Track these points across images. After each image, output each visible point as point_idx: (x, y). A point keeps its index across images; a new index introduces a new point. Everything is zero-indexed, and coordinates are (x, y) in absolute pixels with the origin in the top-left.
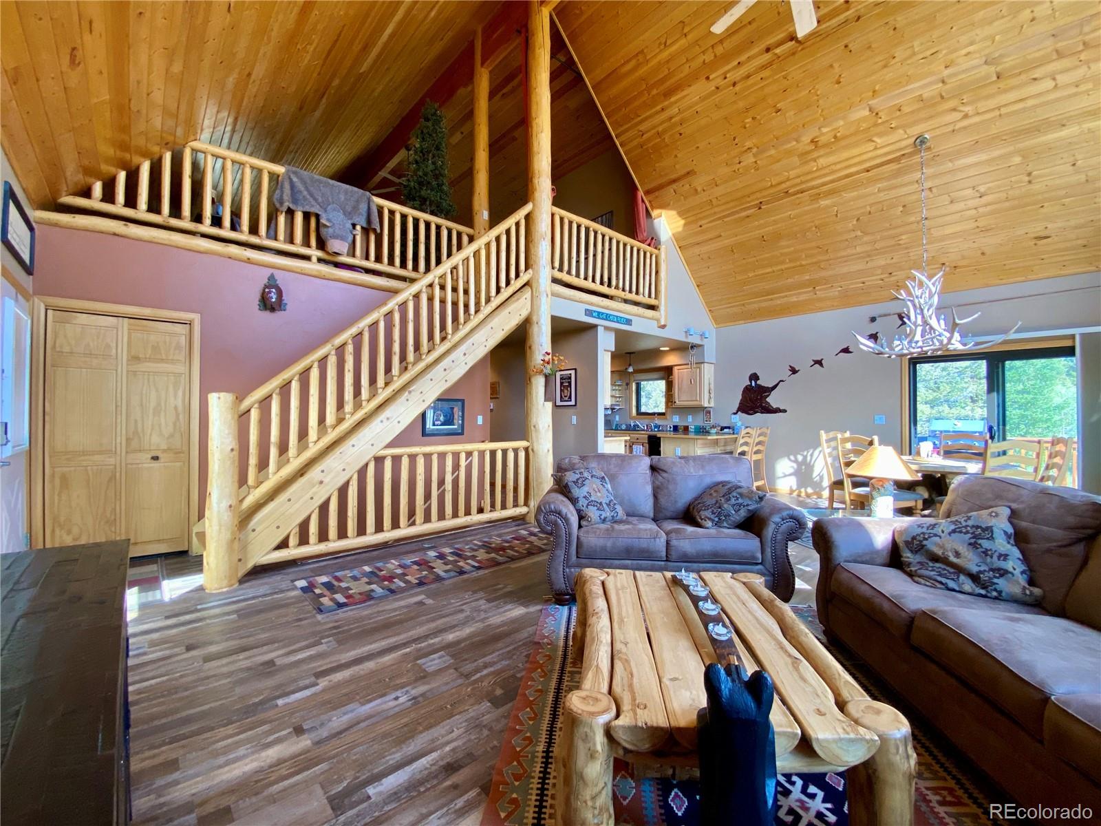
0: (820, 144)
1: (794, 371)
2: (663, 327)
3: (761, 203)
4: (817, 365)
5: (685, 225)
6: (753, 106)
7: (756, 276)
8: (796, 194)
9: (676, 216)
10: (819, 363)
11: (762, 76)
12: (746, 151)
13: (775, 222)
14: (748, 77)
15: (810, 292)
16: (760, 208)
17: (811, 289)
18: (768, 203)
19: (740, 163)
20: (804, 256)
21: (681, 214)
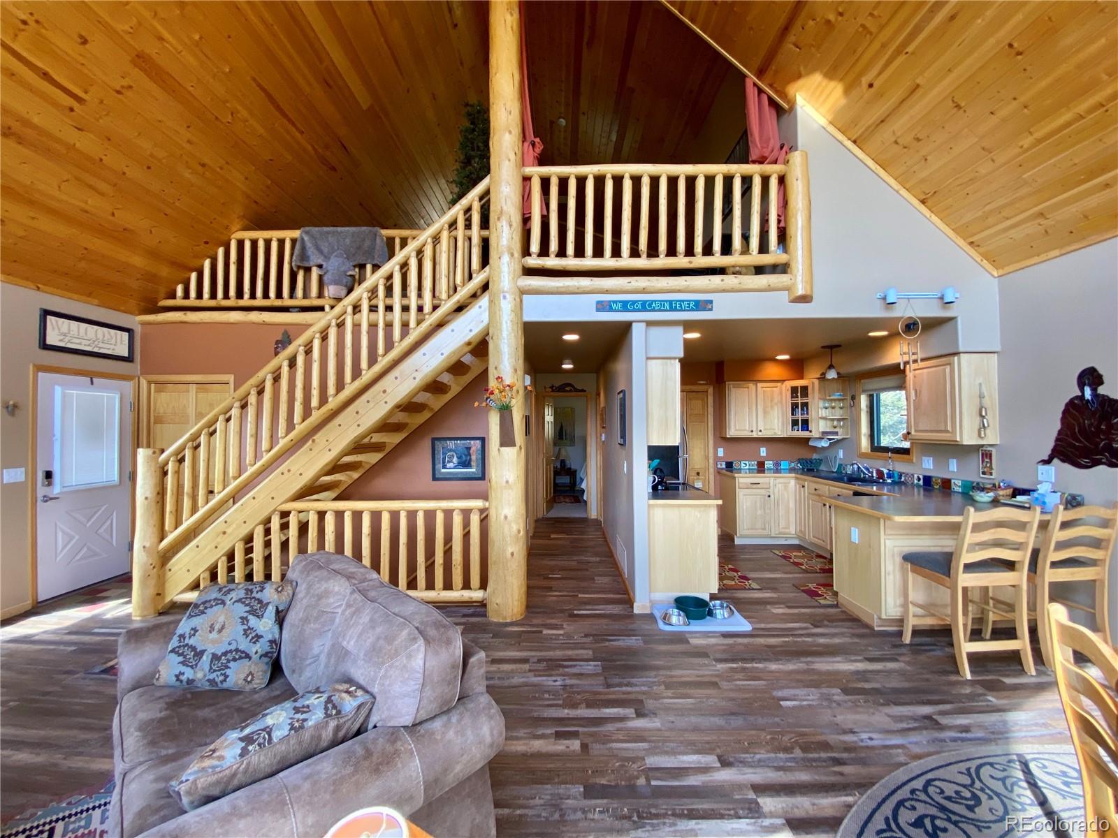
2: (805, 299)
5: (847, 91)
7: (1039, 141)
9: (825, 82)
21: (830, 74)
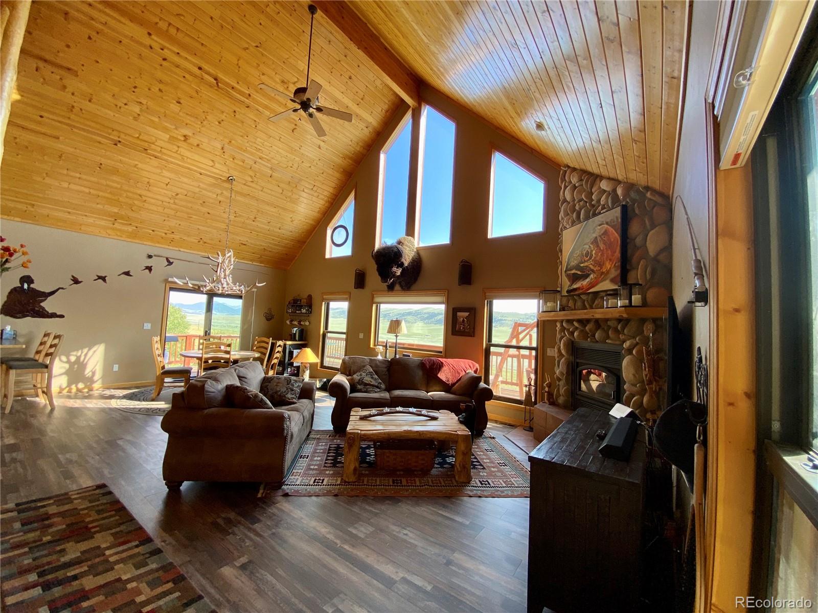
0: (188, 141)
1: (76, 281)
3: (120, 142)
4: (100, 281)
6: (167, 84)
8: (150, 155)
10: (103, 279)
11: (186, 76)
12: (137, 102)
13: (121, 161)
14: (178, 66)
15: (110, 221)
16: (116, 145)
17: (113, 219)
18: (125, 145)
19: (126, 104)
20: (125, 195)
